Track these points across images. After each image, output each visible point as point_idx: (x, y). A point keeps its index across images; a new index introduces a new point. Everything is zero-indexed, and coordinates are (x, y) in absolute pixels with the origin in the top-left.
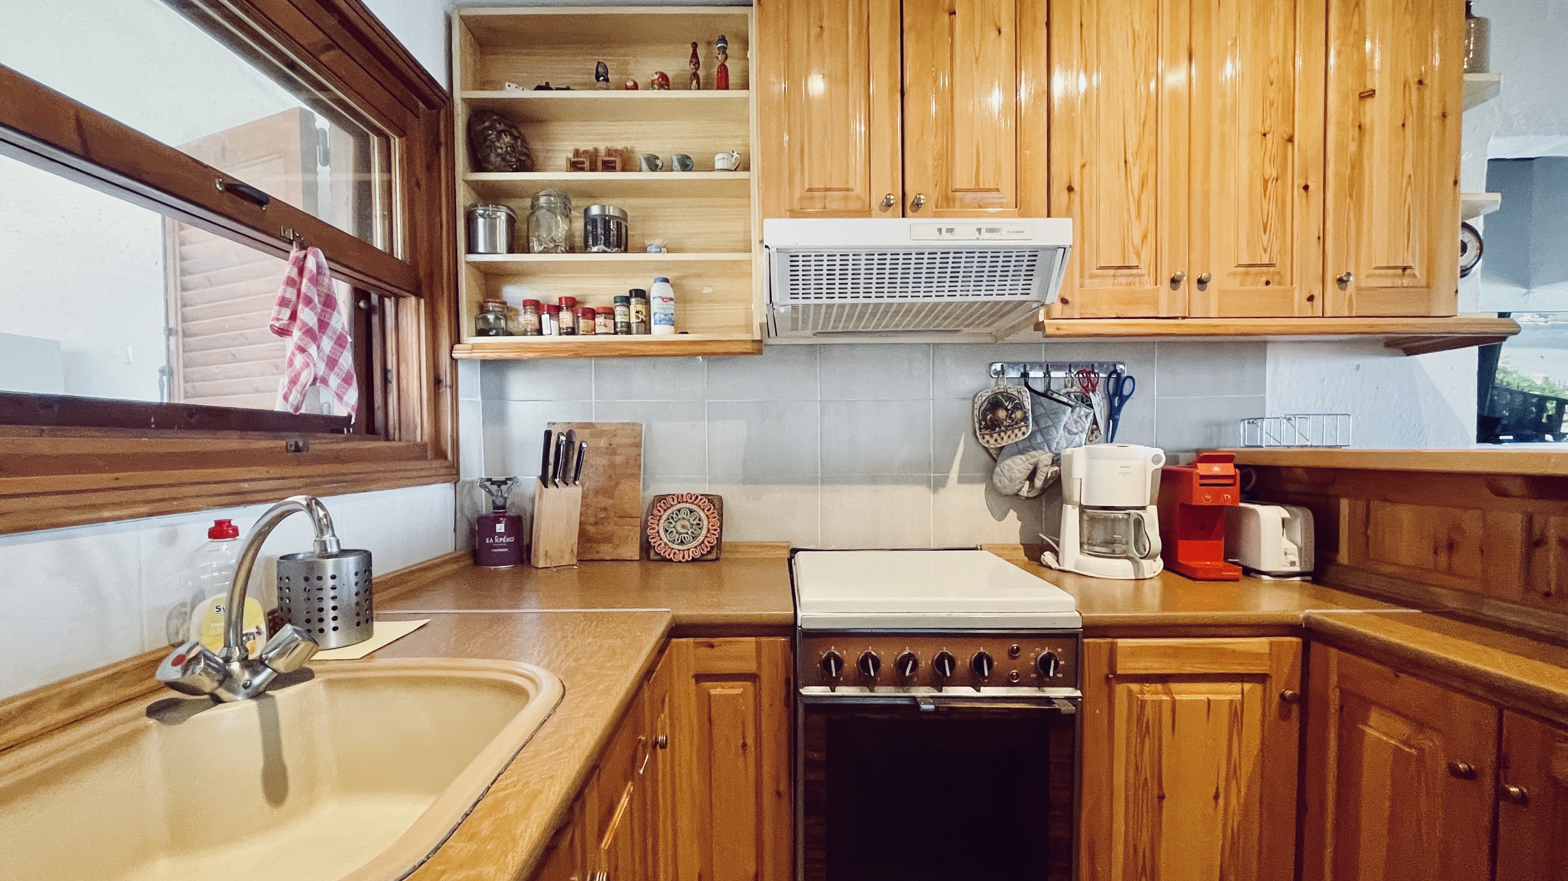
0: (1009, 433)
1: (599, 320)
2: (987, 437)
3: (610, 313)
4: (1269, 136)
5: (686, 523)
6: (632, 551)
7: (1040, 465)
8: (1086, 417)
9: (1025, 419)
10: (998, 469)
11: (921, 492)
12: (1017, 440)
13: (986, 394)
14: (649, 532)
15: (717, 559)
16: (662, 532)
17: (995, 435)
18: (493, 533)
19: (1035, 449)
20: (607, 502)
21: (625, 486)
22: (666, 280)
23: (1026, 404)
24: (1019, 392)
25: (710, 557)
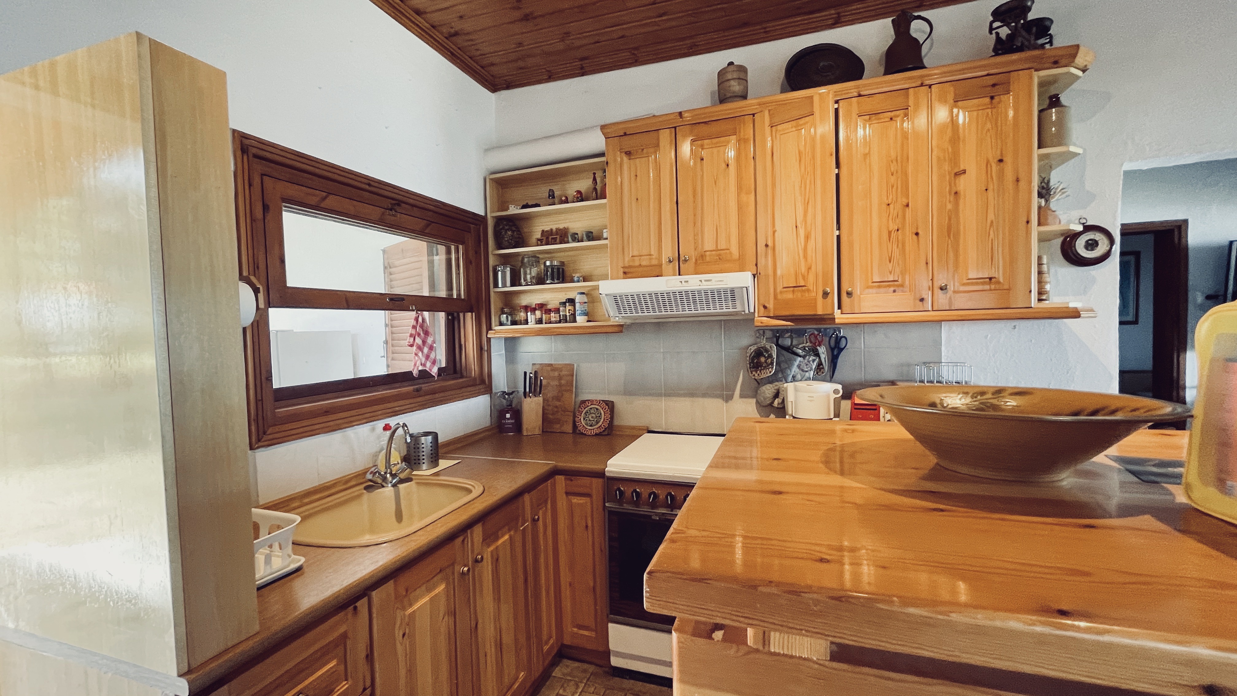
0: (765, 371)
1: (552, 314)
2: (754, 373)
3: (557, 311)
4: (891, 206)
5: (594, 415)
6: (569, 428)
7: (780, 391)
8: (813, 362)
9: (772, 363)
10: (759, 391)
11: (719, 402)
12: (767, 375)
13: (753, 348)
14: (577, 419)
15: (608, 435)
16: (582, 419)
17: (758, 372)
18: (505, 418)
19: (778, 381)
20: (558, 403)
21: (566, 395)
22: (583, 293)
23: (773, 355)
24: (771, 347)
25: (604, 433)
